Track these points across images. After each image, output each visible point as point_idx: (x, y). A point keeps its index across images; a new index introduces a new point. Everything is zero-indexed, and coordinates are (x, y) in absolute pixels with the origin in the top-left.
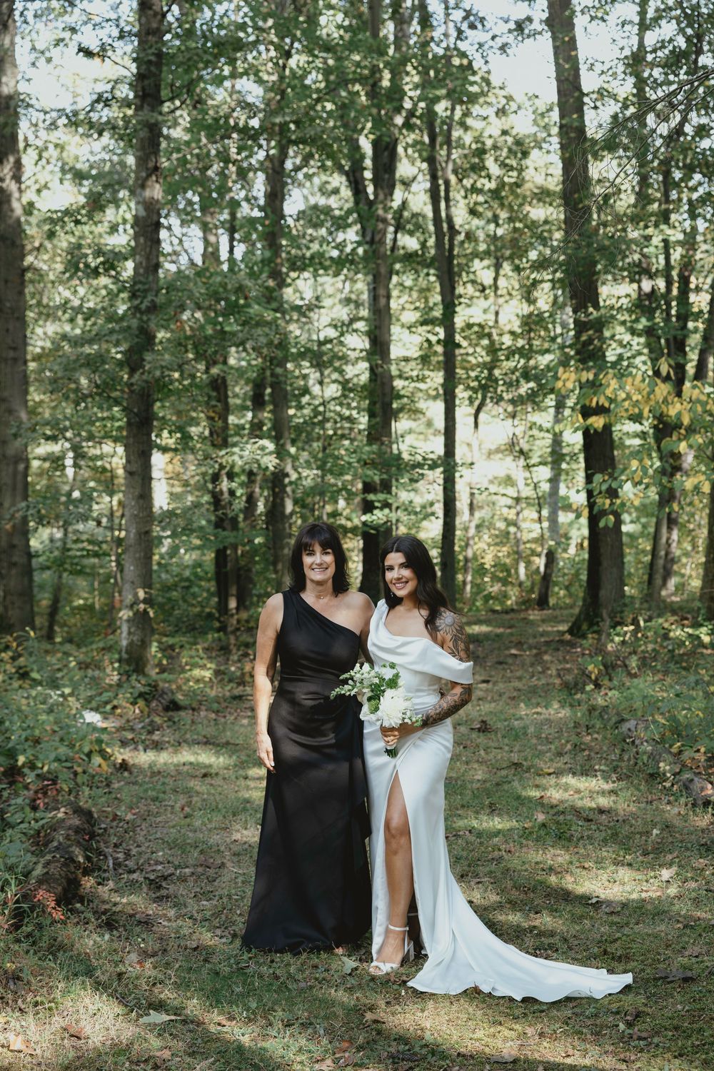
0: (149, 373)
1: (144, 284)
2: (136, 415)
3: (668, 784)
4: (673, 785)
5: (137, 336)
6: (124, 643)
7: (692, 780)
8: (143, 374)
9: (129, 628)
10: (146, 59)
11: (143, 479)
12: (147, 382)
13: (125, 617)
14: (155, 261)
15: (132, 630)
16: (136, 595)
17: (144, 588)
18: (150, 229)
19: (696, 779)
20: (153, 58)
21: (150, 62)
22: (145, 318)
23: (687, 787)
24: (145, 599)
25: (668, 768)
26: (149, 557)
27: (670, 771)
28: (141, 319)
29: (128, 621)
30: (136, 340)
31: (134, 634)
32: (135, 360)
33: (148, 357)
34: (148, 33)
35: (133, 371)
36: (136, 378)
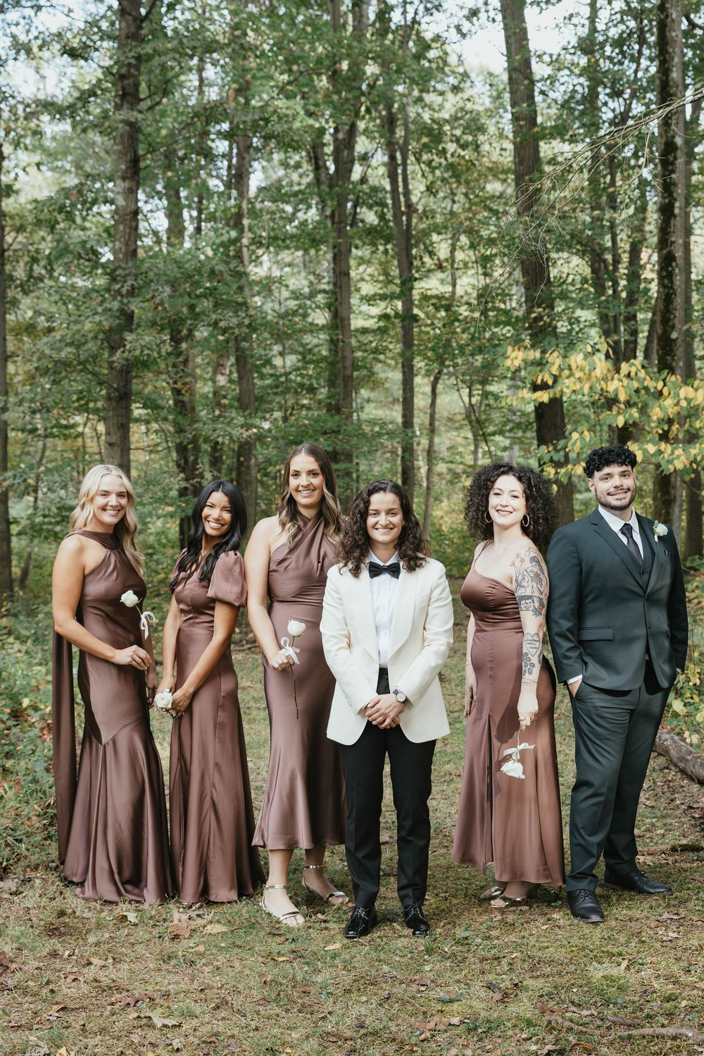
1: (124, 269)
2: (116, 390)
5: (117, 318)
8: (123, 352)
10: (126, 62)
11: (122, 450)
12: (127, 360)
14: (133, 247)
18: (128, 218)
20: (133, 61)
21: (130, 64)
22: (125, 301)
28: (121, 302)
30: (118, 321)
32: (113, 340)
33: (129, 337)
34: (127, 37)
35: (113, 349)
36: (117, 356)
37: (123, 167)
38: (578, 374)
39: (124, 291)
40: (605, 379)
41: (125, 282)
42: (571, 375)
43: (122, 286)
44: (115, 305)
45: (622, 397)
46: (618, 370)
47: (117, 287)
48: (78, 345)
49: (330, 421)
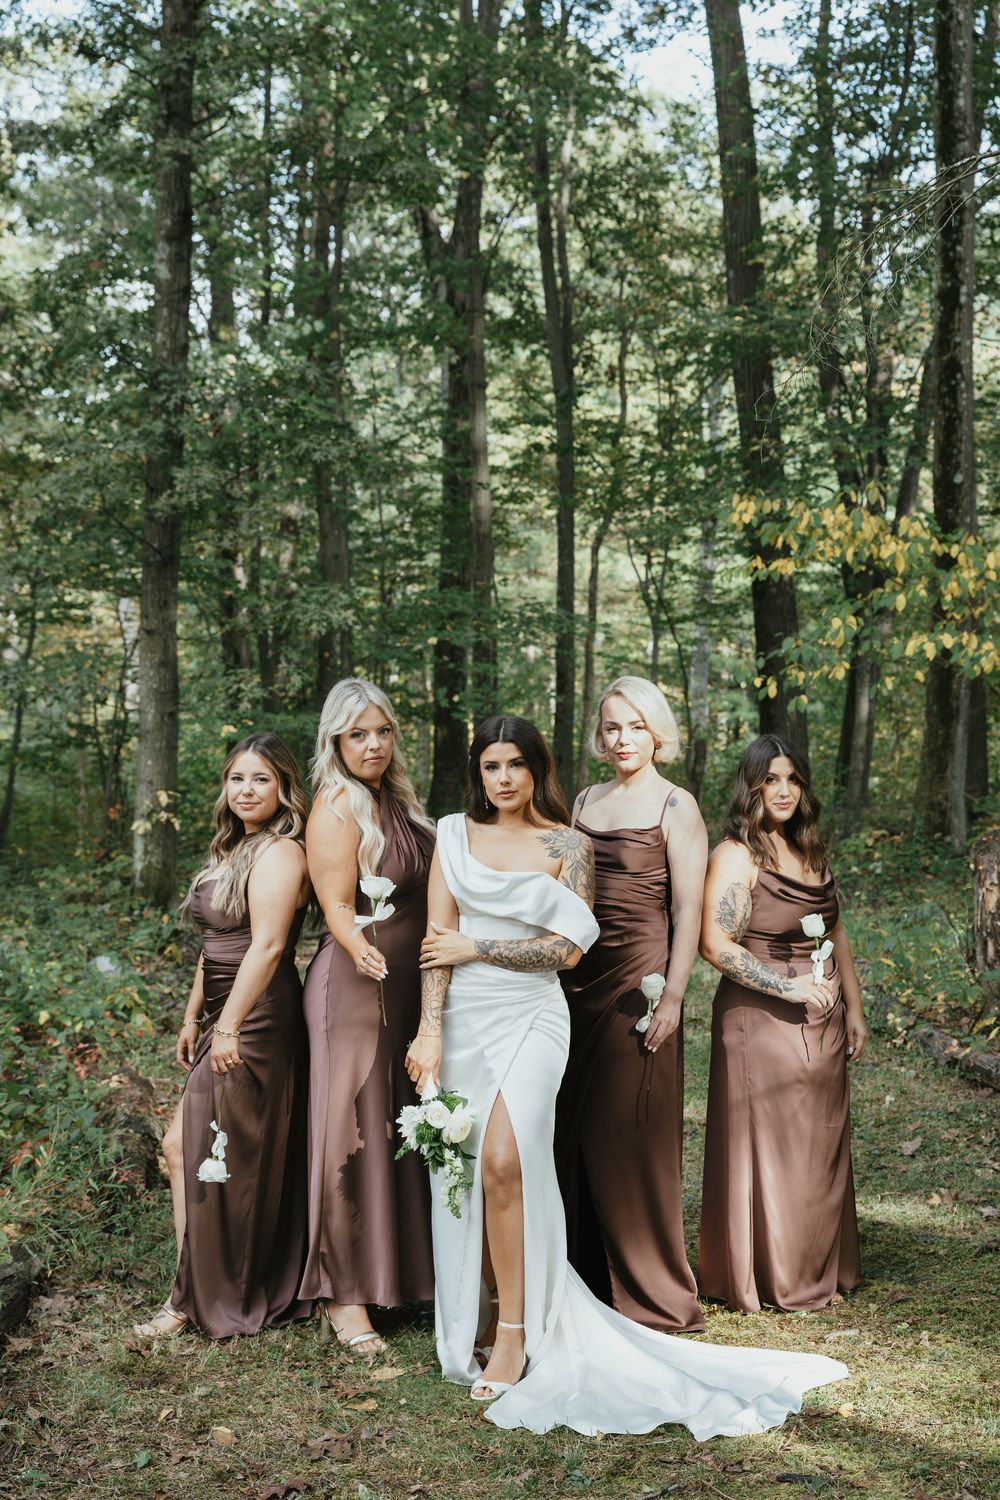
0: (181, 495)
1: (172, 373)
2: (158, 551)
3: (899, 1042)
4: (905, 1042)
5: (161, 445)
6: (138, 866)
7: (931, 1035)
8: (171, 496)
9: (146, 846)
10: (174, 67)
11: (165, 640)
12: (174, 507)
13: (141, 831)
14: (183, 341)
15: (150, 848)
16: (156, 799)
17: (166, 790)
18: (176, 297)
19: (936, 1033)
20: (184, 66)
21: (179, 71)
22: (173, 420)
23: (925, 1042)
24: (168, 805)
25: (898, 1020)
26: (172, 748)
27: (901, 1025)
28: (167, 422)
29: (144, 836)
30: (161, 451)
31: (152, 853)
32: (155, 476)
33: (180, 474)
34: (175, 30)
35: (153, 492)
36: (162, 502)
37: (168, 222)
38: (836, 534)
39: (171, 405)
41: (173, 391)
42: (826, 535)
43: (168, 399)
44: (158, 427)
45: (901, 567)
47: (160, 399)
48: (99, 483)
49: (460, 601)
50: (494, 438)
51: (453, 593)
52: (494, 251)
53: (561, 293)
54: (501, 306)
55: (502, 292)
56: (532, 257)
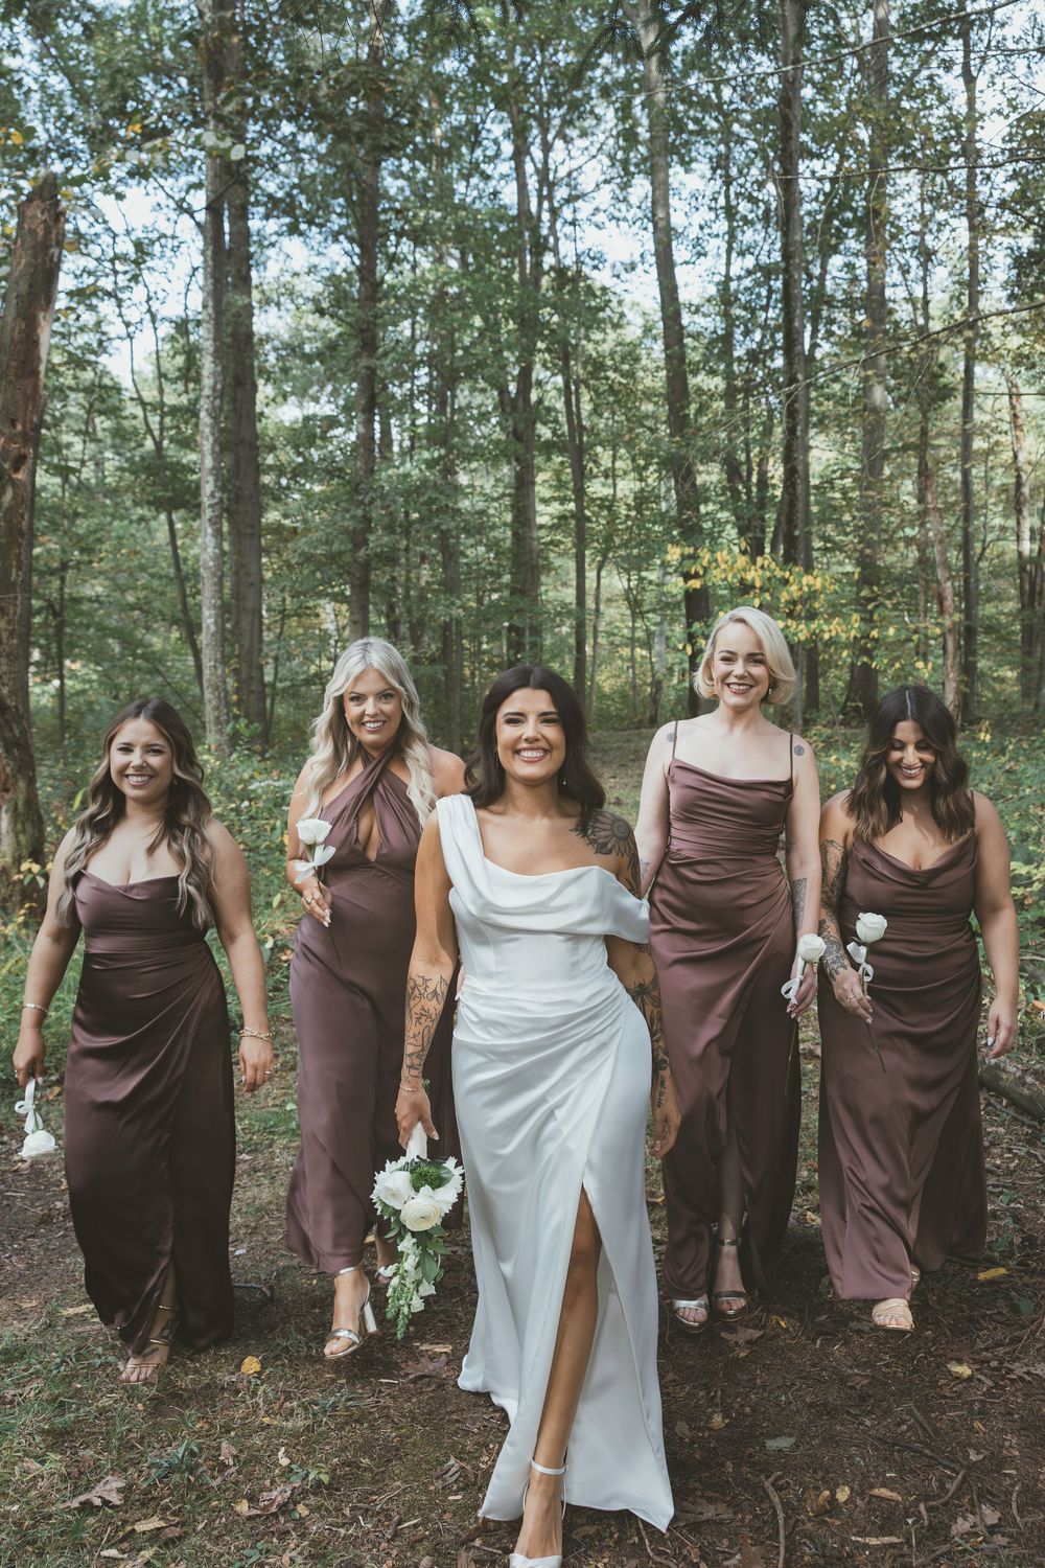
0: (372, 549)
2: (358, 578)
8: (366, 549)
18: (367, 442)
22: (367, 509)
28: (364, 510)
30: (361, 525)
32: (358, 538)
33: (372, 538)
34: (366, 299)
35: (357, 547)
36: (362, 553)
38: (723, 566)
39: (366, 501)
40: (744, 570)
41: (367, 493)
42: (718, 566)
43: (365, 498)
44: (360, 512)
45: (758, 584)
46: (754, 563)
48: (328, 542)
49: (523, 603)
50: (540, 507)
51: (517, 598)
52: (540, 401)
53: (576, 427)
54: (544, 432)
55: (545, 424)
56: (560, 405)
